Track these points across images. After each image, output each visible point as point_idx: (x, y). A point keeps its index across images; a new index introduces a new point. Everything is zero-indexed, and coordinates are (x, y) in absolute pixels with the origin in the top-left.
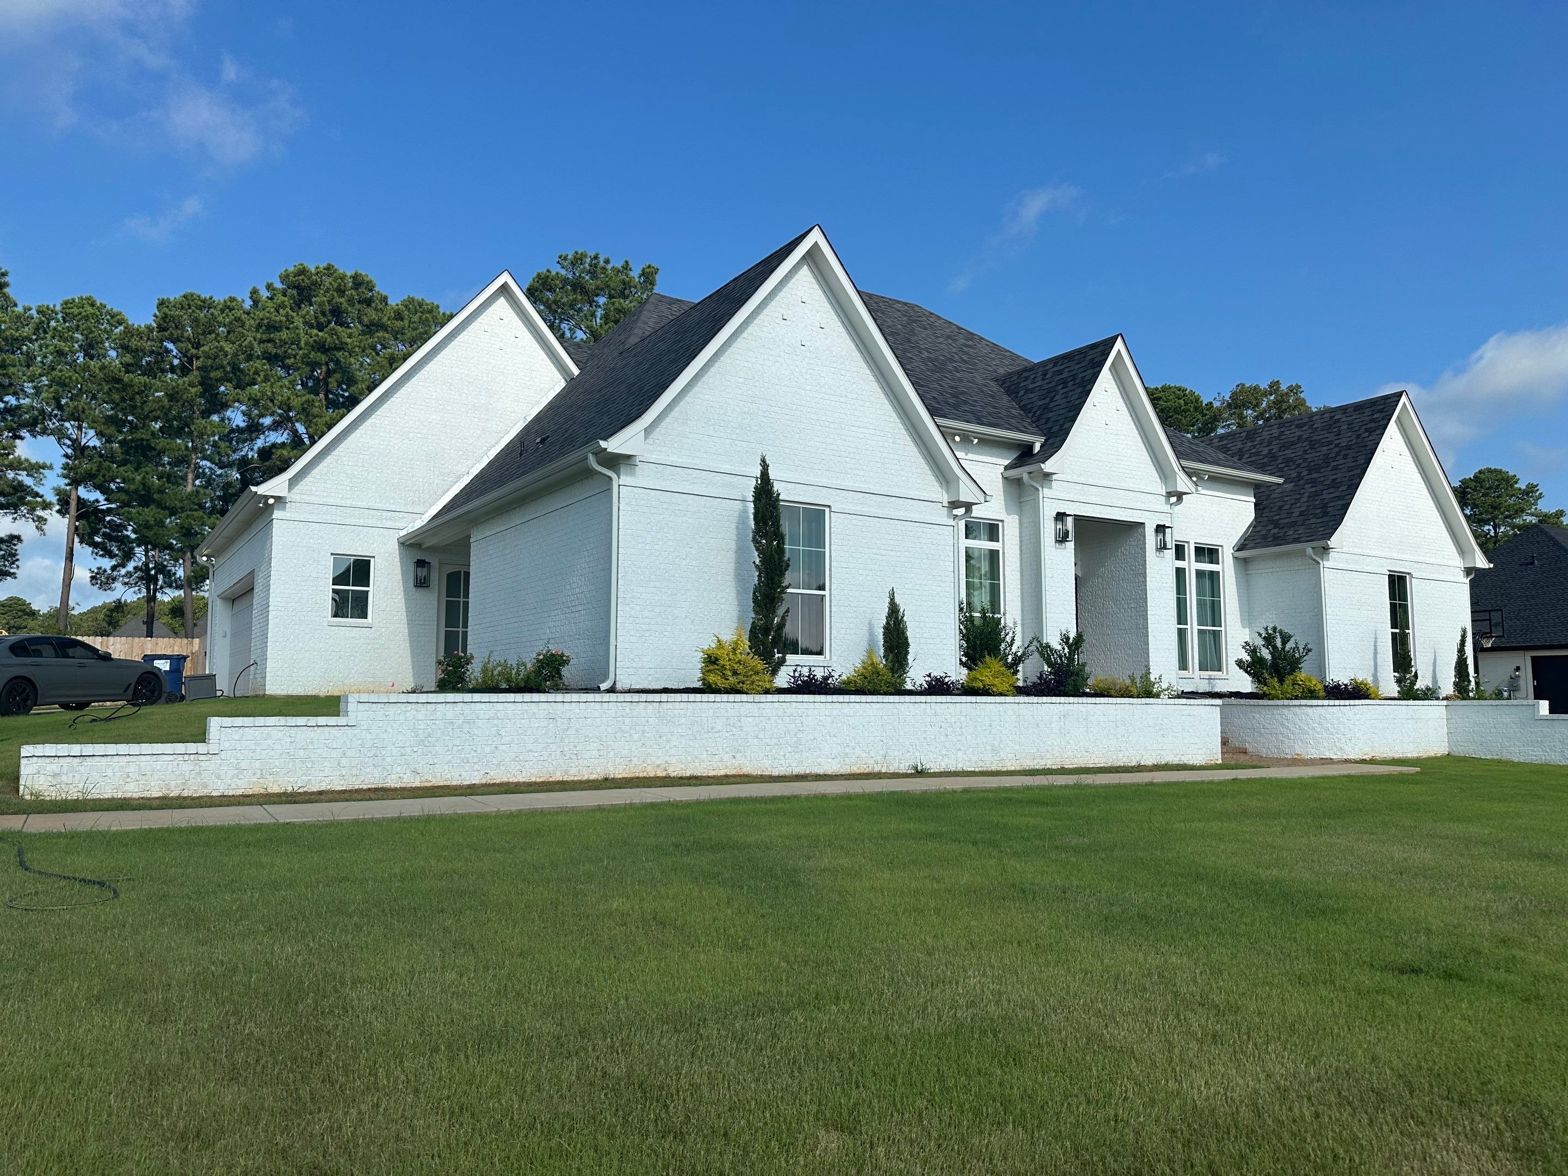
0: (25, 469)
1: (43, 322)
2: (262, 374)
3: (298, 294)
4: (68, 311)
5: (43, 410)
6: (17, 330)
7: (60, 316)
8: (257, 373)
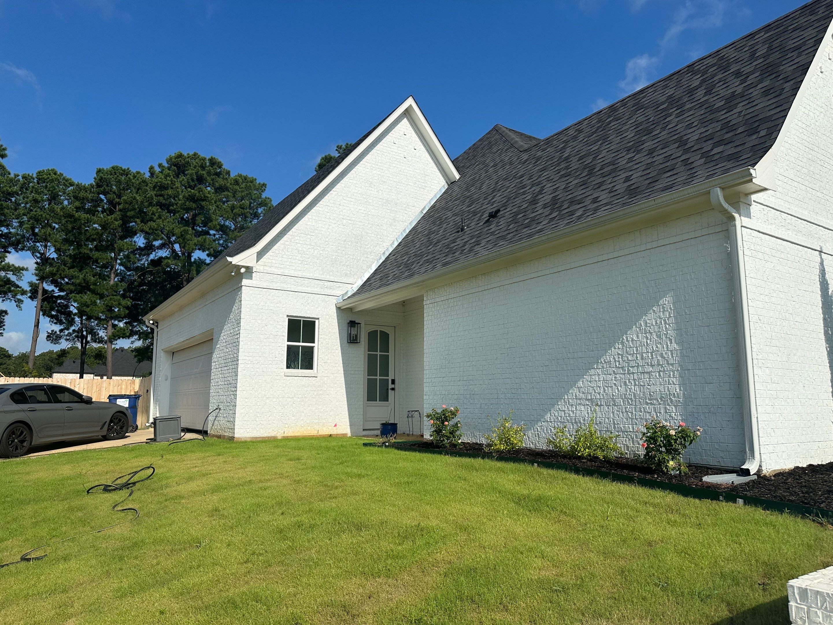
0: (12, 271)
1: (26, 183)
2: (157, 215)
3: (178, 169)
4: (41, 177)
5: (24, 235)
6: (10, 187)
7: (35, 181)
8: (153, 214)
